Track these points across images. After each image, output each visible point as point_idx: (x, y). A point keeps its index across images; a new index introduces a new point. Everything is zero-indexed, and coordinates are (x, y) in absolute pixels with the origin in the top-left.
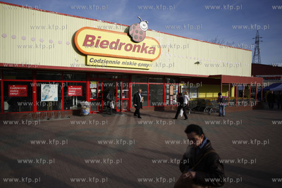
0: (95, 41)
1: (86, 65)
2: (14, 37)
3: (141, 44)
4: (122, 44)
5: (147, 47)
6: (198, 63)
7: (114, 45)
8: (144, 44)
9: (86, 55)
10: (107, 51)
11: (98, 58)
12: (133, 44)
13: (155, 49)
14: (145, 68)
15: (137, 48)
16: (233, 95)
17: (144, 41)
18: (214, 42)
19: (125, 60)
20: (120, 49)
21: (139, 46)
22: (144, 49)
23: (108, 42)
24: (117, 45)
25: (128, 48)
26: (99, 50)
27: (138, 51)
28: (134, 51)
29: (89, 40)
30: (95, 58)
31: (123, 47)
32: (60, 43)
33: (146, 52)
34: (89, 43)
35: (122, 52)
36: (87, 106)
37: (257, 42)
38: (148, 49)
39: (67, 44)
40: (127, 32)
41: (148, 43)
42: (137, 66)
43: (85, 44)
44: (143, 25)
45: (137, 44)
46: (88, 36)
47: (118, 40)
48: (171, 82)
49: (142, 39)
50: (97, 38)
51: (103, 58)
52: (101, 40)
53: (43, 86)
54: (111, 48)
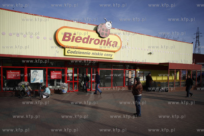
0: (71, 37)
1: (65, 55)
3: (106, 39)
4: (91, 39)
5: (111, 41)
6: (150, 53)
7: (86, 40)
8: (109, 39)
10: (81, 45)
11: (73, 50)
12: (100, 39)
13: (117, 43)
14: (109, 57)
15: (103, 42)
16: (178, 78)
17: (108, 37)
18: (163, 37)
19: (94, 52)
20: (90, 43)
21: (105, 41)
22: (109, 43)
23: (81, 38)
24: (88, 40)
25: (97, 42)
26: (74, 44)
27: (104, 45)
28: (101, 44)
29: (67, 37)
30: (71, 50)
31: (93, 41)
32: (45, 38)
33: (110, 45)
34: (67, 39)
35: (92, 46)
36: (65, 86)
37: (197, 37)
38: (112, 43)
39: (50, 39)
40: (96, 30)
41: (112, 38)
42: (103, 56)
43: (64, 40)
44: (108, 25)
45: (103, 39)
47: (89, 36)
48: (130, 69)
49: (107, 35)
50: (72, 35)
51: (77, 50)
52: (76, 36)
53: (32, 71)
54: (83, 42)
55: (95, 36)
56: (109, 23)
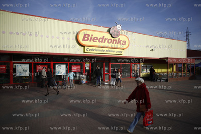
0: (90, 38)
1: (84, 52)
2: (42, 36)
3: (117, 39)
4: (105, 39)
6: (152, 50)
7: (101, 40)
8: (119, 39)
9: (84, 46)
10: (97, 44)
11: (91, 48)
12: (113, 39)
13: (126, 42)
14: (120, 54)
15: (115, 41)
16: (175, 70)
17: (119, 37)
19: (107, 49)
20: (104, 42)
21: (116, 40)
22: (119, 42)
23: (97, 38)
24: (103, 39)
25: (110, 41)
26: (92, 43)
27: (116, 43)
28: (113, 43)
29: (86, 37)
30: (90, 48)
31: (107, 41)
32: (68, 39)
33: (120, 44)
34: (86, 39)
35: (106, 44)
36: (84, 78)
37: (187, 35)
38: (122, 42)
39: (73, 39)
40: (109, 31)
41: (122, 38)
42: (115, 53)
43: (84, 40)
44: (119, 27)
45: (115, 39)
46: (85, 35)
47: (104, 37)
48: (135, 63)
49: (118, 36)
50: (91, 36)
51: (94, 48)
52: (93, 37)
53: (57, 65)
54: (99, 42)
55: (108, 36)
56: (119, 26)
